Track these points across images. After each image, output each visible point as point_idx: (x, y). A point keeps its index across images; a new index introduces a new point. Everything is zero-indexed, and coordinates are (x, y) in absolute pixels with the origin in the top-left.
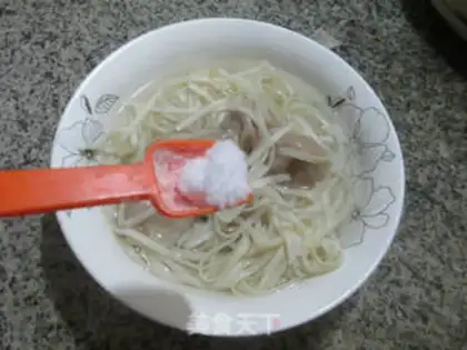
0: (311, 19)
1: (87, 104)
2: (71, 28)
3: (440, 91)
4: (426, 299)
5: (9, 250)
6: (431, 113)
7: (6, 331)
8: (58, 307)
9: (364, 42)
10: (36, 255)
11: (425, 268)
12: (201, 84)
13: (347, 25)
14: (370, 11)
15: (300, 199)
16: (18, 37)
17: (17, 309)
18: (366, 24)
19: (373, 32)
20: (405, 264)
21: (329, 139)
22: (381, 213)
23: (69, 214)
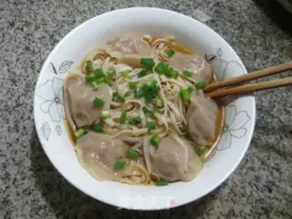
0: (191, 3)
1: (54, 68)
2: (39, 17)
3: (275, 45)
4: (270, 178)
5: (11, 161)
6: (269, 60)
7: (12, 211)
8: (44, 195)
9: (225, 16)
10: (28, 163)
13: (214, 6)
17: (19, 197)
18: (226, 5)
19: (232, 9)
20: (257, 157)
22: (241, 128)
23: (47, 139)
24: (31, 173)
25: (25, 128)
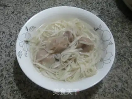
0: (90, 8)
1: (27, 29)
3: (127, 27)
5: (5, 69)
6: (124, 33)
7: (2, 91)
8: (17, 85)
9: (105, 14)
10: (12, 70)
11: (122, 77)
12: (58, 24)
13: (101, 9)
14: (107, 6)
15: (85, 55)
16: (10, 13)
17: (6, 85)
18: (106, 9)
19: (108, 11)
20: (117, 76)
21: (94, 39)
22: (108, 59)
23: (20, 58)
24: (13, 75)
25: (12, 55)
